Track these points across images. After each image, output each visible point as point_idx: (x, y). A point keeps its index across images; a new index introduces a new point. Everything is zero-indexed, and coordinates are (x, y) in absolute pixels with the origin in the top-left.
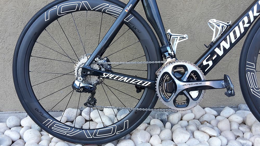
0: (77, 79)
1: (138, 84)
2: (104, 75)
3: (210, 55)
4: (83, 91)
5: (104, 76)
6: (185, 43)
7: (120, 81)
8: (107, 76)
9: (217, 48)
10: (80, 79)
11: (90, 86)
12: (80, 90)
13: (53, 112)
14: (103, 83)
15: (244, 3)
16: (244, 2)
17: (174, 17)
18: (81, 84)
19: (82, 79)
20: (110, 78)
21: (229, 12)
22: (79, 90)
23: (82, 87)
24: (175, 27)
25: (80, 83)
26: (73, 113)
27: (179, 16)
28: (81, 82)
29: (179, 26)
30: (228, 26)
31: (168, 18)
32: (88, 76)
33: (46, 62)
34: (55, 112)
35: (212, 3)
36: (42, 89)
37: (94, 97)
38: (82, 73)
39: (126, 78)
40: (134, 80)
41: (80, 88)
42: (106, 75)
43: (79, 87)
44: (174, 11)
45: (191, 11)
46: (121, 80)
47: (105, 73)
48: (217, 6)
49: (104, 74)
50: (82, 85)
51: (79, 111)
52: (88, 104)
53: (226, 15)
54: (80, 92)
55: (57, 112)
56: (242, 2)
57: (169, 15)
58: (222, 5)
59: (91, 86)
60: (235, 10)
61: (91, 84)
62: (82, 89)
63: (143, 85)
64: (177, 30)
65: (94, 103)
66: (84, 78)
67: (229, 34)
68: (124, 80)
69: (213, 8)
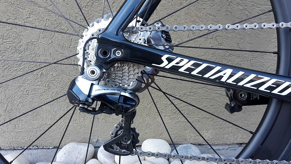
0: (82, 73)
1: (262, 88)
2: (163, 62)
4: (101, 111)
5: (165, 64)
7: (211, 80)
8: (173, 63)
10: (93, 72)
11: (123, 93)
12: (94, 106)
13: (39, 150)
14: (153, 85)
18: (95, 87)
19: (98, 71)
20: (182, 70)
22: (88, 106)
23: (99, 97)
25: (92, 84)
26: (79, 153)
28: (94, 82)
32: (116, 65)
33: (22, 45)
34: (45, 150)
36: (15, 102)
37: (132, 126)
38: (97, 56)
39: (229, 71)
40: (252, 76)
41: (93, 100)
42: (170, 60)
43: (89, 96)
46: (212, 78)
47: (166, 56)
49: (164, 58)
50: (97, 90)
51: (92, 149)
52: (115, 146)
54: (94, 112)
55: (48, 150)
59: (127, 95)
61: (125, 90)
62: (99, 103)
63: (276, 92)
65: (132, 142)
66: (104, 71)
68: (221, 77)
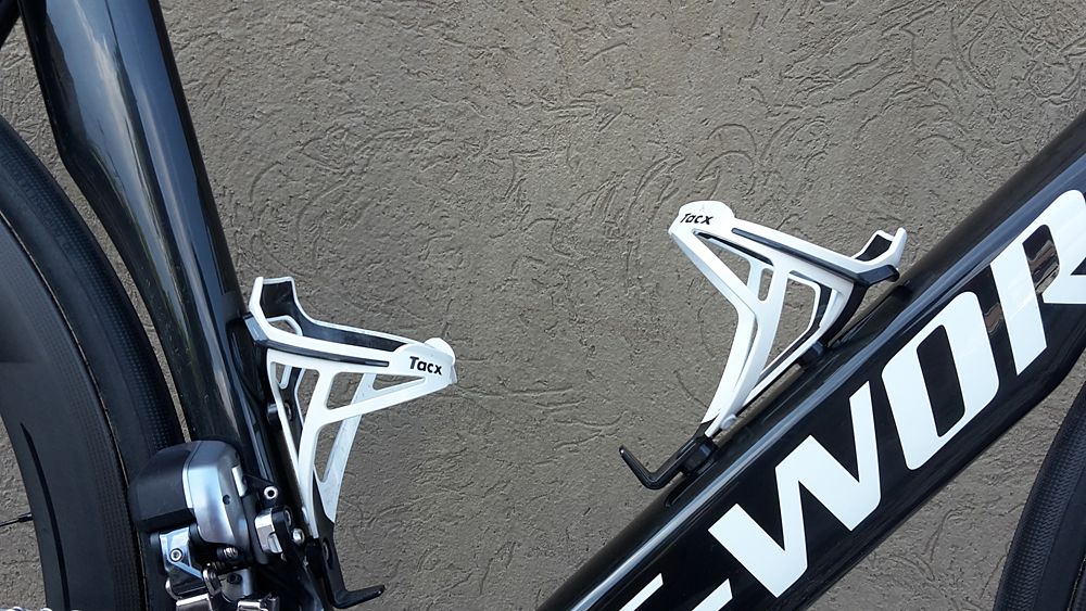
3: (657, 583)
6: (584, 349)
9: (737, 512)
15: (1075, 63)
16: (1076, 48)
17: (487, 150)
21: (946, 127)
24: (501, 226)
27: (532, 141)
29: (530, 217)
30: (860, 284)
31: (440, 150)
35: (802, 52)
44: (483, 100)
45: (631, 109)
48: (844, 73)
53: (920, 153)
56: (1055, 55)
57: (451, 129)
58: (883, 65)
60: (999, 115)
64: (521, 250)
67: (872, 372)
69: (812, 89)
